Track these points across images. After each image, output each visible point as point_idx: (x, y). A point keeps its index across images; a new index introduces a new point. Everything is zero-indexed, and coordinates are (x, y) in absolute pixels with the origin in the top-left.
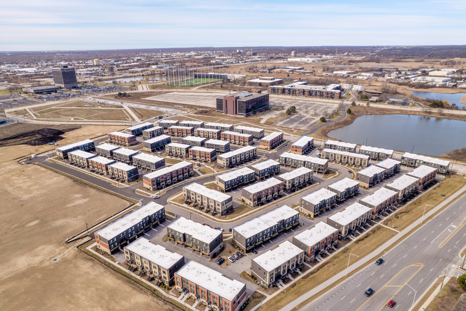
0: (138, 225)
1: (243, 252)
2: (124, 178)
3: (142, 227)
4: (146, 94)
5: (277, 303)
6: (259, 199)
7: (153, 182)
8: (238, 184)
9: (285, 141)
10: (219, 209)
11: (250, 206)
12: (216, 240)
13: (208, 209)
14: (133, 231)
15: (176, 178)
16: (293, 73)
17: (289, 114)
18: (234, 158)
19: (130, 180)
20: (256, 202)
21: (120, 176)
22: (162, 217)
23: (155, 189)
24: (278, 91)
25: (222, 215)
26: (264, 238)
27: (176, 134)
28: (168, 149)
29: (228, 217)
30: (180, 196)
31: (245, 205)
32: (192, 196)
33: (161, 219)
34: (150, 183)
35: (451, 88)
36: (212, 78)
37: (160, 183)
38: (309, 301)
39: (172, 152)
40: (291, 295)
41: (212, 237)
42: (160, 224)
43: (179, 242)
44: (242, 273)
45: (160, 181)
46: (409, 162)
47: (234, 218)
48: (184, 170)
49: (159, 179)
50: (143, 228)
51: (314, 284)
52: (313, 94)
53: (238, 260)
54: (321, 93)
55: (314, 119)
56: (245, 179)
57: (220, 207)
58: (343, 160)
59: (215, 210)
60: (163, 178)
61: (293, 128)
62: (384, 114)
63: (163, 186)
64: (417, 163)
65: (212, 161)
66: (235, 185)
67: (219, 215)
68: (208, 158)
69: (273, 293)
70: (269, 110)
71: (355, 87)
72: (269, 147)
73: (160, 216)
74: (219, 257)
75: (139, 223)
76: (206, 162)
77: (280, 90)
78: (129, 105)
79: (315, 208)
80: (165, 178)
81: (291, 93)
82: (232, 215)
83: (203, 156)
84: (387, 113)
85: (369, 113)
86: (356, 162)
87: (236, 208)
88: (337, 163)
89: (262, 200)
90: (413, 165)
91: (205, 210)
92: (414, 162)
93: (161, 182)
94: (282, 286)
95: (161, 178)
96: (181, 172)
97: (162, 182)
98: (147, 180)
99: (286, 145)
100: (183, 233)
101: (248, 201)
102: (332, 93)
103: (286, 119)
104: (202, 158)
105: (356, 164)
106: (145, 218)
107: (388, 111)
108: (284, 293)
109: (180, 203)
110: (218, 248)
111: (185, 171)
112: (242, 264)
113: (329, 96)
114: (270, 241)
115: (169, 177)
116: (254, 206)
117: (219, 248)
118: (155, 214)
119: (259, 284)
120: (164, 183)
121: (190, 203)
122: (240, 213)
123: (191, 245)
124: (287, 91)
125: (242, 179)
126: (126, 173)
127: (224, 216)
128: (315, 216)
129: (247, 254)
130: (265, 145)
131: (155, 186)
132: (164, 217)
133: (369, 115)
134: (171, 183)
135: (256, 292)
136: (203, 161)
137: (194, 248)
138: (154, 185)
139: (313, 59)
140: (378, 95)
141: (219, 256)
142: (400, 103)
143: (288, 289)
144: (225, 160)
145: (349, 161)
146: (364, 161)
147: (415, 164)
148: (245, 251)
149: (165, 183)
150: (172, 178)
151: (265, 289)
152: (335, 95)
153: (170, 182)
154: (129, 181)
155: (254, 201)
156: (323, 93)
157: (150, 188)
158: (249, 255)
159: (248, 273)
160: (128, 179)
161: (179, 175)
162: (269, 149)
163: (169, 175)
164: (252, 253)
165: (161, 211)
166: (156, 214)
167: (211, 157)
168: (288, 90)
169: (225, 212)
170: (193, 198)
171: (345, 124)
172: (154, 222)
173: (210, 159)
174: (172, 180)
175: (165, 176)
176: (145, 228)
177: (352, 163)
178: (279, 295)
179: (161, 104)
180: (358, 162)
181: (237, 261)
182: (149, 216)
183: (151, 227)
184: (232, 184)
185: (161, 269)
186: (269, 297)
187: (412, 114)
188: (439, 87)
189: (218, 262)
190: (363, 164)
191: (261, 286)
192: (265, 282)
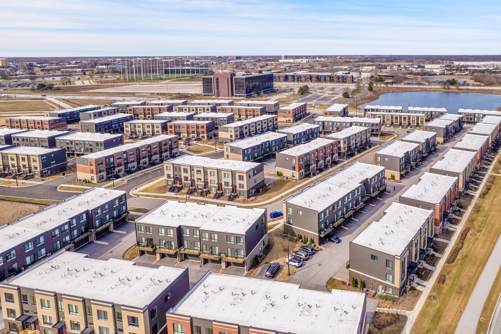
0: (57, 232)
1: (313, 244)
2: (33, 169)
3: (68, 238)
4: (89, 87)
5: (437, 324)
6: (307, 166)
7: (99, 164)
8: (263, 155)
9: (309, 114)
10: (241, 186)
11: (293, 179)
12: (257, 227)
13: (219, 192)
14: (42, 247)
15: (147, 160)
16: (289, 69)
17: (302, 94)
18: (246, 128)
19: (45, 173)
20: (303, 171)
21: (22, 169)
22: (119, 216)
23: (102, 180)
24: (279, 79)
25: (249, 197)
26: (345, 213)
27: (143, 116)
28: (129, 129)
29: (259, 198)
30: (157, 183)
31: (285, 179)
32: (183, 175)
33: (117, 218)
34: (93, 168)
35: (450, 75)
36: (190, 73)
37: (114, 167)
38: (493, 299)
39: (136, 133)
40: (452, 297)
41: (246, 222)
42: (115, 231)
43: (166, 251)
44: (327, 283)
45: (113, 163)
46: (468, 118)
47: (272, 198)
48: (163, 146)
49: (112, 160)
50: (72, 240)
51: (476, 267)
52: (322, 80)
53: (309, 261)
54: (331, 78)
55: (334, 97)
56: (274, 146)
57: (244, 182)
58: (394, 121)
59: (234, 189)
60: (120, 158)
61: (313, 104)
62: (406, 91)
63: (121, 174)
64: (477, 117)
65: (209, 138)
66: (259, 156)
67: (241, 198)
68: (203, 132)
69: (414, 303)
70: (275, 92)
71: (363, 75)
72: (292, 119)
73: (115, 212)
74: (266, 263)
75: (60, 227)
76: (198, 140)
77: (281, 77)
78: (58, 97)
79: (400, 162)
80: (125, 159)
81: (296, 80)
82: (266, 195)
83: (193, 132)
84: (409, 90)
85: (391, 91)
86: (411, 122)
87: (269, 185)
88: (388, 127)
89: (311, 168)
90: (472, 121)
91: (212, 195)
92: (472, 117)
93: (116, 165)
94: (424, 286)
95: (115, 159)
96: (157, 150)
97: (120, 165)
98: (85, 164)
99: (313, 117)
100: (177, 225)
101: (288, 173)
102: (343, 77)
103: (300, 98)
104: (191, 135)
105: (411, 124)
106: (78, 217)
107: (409, 89)
108: (435, 298)
109: (160, 193)
110: (259, 248)
111: (164, 148)
112: (320, 265)
113: (341, 80)
114: (342, 227)
115: (132, 158)
116: (300, 179)
117: (262, 246)
118: (102, 207)
119: (376, 294)
120: (123, 167)
121: (180, 189)
122: (281, 190)
123: (197, 252)
124: (290, 78)
125: (269, 147)
126: (37, 159)
127: (253, 198)
128: (402, 177)
129: (321, 247)
130: (285, 117)
131: (102, 173)
132: (125, 214)
133: (391, 92)
134: (136, 168)
135: (376, 313)
136: (194, 139)
137: (206, 256)
138: (100, 172)
139: (307, 60)
140: (391, 78)
141: (264, 262)
142: (415, 84)
143: (437, 289)
144: (233, 130)
145: (403, 122)
146: (421, 118)
147: (474, 119)
148: (317, 241)
149: (125, 168)
150: (138, 159)
151: (394, 300)
152: (347, 78)
153: (134, 167)
154: (43, 175)
155: (300, 169)
156: (333, 77)
157: (92, 179)
158: (326, 248)
159: (340, 279)
160: (41, 172)
161: (153, 154)
162: (292, 121)
163: (133, 154)
164: (330, 243)
165: (117, 202)
166: (107, 207)
167: (207, 133)
168: (292, 76)
169: (253, 191)
170: (186, 178)
171: (371, 100)
172: (101, 225)
173: (205, 135)
174: (138, 163)
175: (125, 156)
176: (76, 240)
177: (407, 124)
178: (427, 305)
179: (114, 94)
180: (413, 121)
181: (308, 263)
182: (87, 212)
183: (93, 238)
184: (254, 155)
185: (123, 312)
186: (412, 316)
187: (433, 91)
188: (440, 75)
189: (267, 273)
190: (420, 123)
191: (381, 297)
192: (390, 284)
